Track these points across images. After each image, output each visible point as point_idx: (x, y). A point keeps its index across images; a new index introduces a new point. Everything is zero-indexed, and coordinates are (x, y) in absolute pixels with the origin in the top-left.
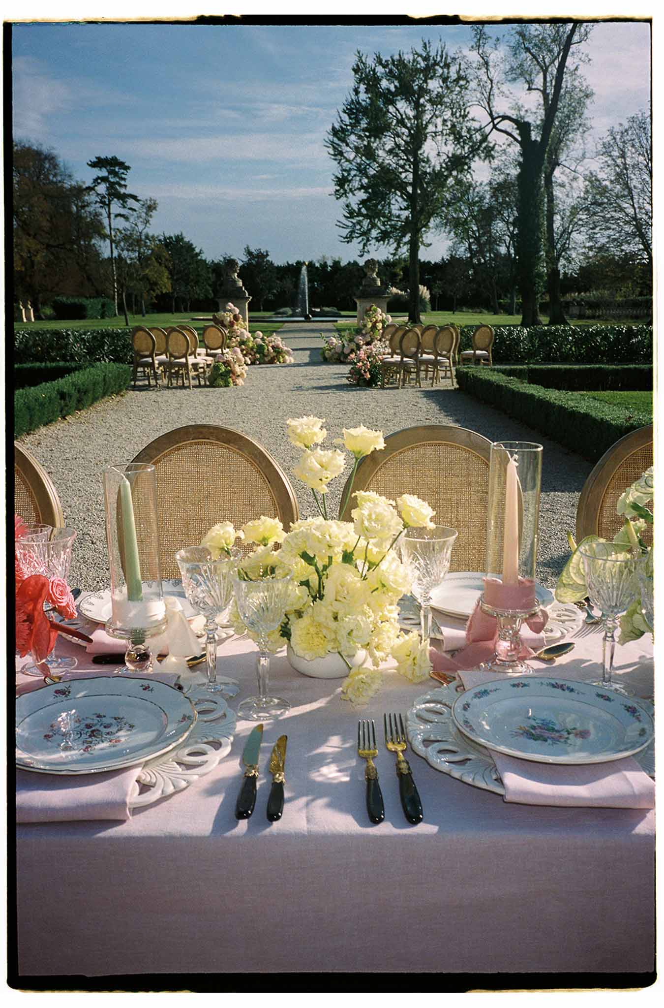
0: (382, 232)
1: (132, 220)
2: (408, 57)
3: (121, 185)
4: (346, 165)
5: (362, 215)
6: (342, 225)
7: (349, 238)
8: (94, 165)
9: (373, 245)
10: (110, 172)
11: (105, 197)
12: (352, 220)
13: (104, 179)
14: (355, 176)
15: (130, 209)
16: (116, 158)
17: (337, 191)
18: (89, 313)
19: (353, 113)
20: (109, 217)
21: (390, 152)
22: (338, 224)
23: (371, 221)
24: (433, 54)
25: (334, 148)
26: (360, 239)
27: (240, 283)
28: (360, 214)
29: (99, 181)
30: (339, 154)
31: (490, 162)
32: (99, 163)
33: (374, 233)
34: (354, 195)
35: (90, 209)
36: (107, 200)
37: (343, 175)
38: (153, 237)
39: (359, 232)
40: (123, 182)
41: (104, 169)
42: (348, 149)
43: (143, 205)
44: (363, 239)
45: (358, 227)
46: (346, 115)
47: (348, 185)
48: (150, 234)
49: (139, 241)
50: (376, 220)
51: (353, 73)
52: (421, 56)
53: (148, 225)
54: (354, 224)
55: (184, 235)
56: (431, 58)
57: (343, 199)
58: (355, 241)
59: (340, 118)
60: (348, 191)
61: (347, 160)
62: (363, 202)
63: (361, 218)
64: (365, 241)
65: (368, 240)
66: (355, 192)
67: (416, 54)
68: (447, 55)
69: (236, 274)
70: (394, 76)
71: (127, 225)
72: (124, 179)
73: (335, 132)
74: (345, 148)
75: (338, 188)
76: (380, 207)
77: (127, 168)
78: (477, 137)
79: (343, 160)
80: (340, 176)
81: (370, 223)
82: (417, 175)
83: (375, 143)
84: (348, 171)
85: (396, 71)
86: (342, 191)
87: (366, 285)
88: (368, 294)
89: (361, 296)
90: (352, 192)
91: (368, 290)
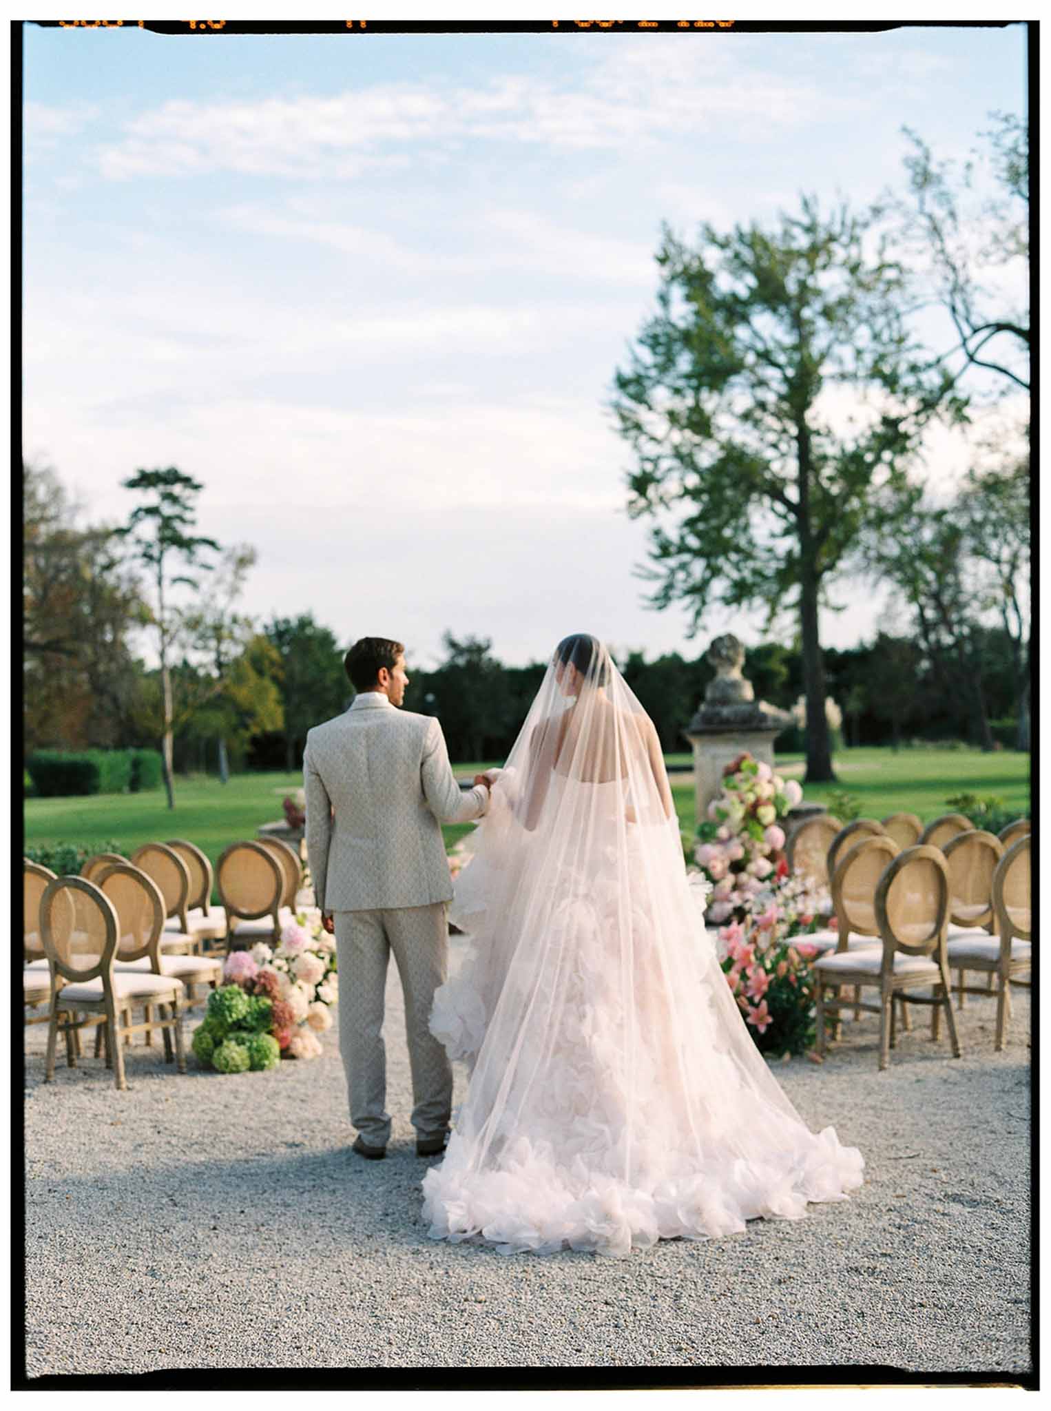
0: (735, 585)
1: (204, 586)
2: (771, 228)
3: (183, 520)
4: (650, 450)
5: (689, 550)
6: (645, 574)
7: (664, 599)
8: (133, 484)
10: (164, 497)
11: (153, 546)
12: (667, 562)
13: (152, 511)
14: (670, 470)
15: (204, 566)
16: (175, 469)
17: (632, 502)
18: (104, 780)
19: (661, 344)
20: (160, 584)
21: (746, 416)
22: (638, 571)
23: (709, 562)
24: (823, 218)
25: (623, 417)
26: (688, 600)
28: (683, 549)
29: (141, 515)
30: (632, 426)
31: (963, 432)
32: (145, 480)
33: (719, 587)
34: (668, 508)
35: (121, 570)
36: (155, 552)
37: (644, 470)
38: (246, 620)
39: (682, 586)
40: (188, 515)
41: (152, 492)
42: (651, 416)
43: (228, 557)
44: (693, 603)
45: (681, 575)
46: (645, 348)
47: (656, 489)
48: (243, 614)
49: (217, 629)
50: (721, 560)
51: (657, 264)
52: (799, 224)
53: (237, 596)
54: (672, 569)
55: (315, 616)
56: (821, 228)
57: (646, 518)
58: (676, 605)
59: (634, 353)
60: (656, 501)
61: (653, 439)
62: (690, 523)
63: (686, 557)
64: (697, 605)
65: (704, 603)
66: (671, 503)
67: (790, 221)
70: (744, 265)
72: (191, 509)
73: (623, 383)
74: (643, 414)
75: (634, 495)
76: (727, 532)
77: (197, 487)
78: (932, 379)
79: (643, 439)
80: (637, 471)
81: (708, 566)
82: (807, 462)
83: (710, 402)
84: (655, 461)
85: (747, 255)
86: (642, 502)
87: (714, 702)
88: (721, 722)
89: (706, 727)
90: (665, 504)
91: (721, 713)
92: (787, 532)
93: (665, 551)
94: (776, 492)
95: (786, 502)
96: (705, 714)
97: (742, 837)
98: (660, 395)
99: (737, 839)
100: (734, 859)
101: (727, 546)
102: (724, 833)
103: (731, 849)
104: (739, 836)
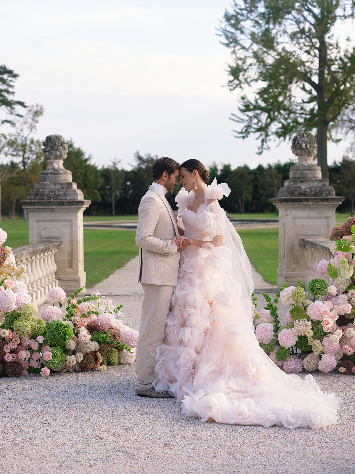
0: (284, 127)
1: (18, 125)
3: (8, 92)
4: (241, 54)
5: (259, 108)
6: (236, 119)
7: (245, 133)
9: (273, 140)
12: (248, 113)
14: (251, 65)
15: (18, 115)
16: (5, 67)
17: (231, 82)
21: (293, 36)
22: (233, 117)
23: (269, 115)
25: (227, 37)
26: (258, 134)
27: (69, 177)
28: (257, 107)
30: (233, 41)
33: (275, 126)
34: (250, 86)
37: (238, 65)
38: (38, 142)
39: (255, 126)
40: (11, 90)
42: (243, 36)
43: (30, 111)
44: (261, 135)
45: (255, 121)
47: (244, 75)
48: (36, 139)
49: (24, 146)
50: (276, 114)
53: (34, 130)
54: (250, 117)
55: (73, 141)
57: (238, 90)
60: (243, 81)
61: (243, 48)
62: (262, 93)
63: (258, 112)
64: (263, 137)
65: (267, 136)
69: (62, 162)
72: (12, 86)
73: (228, 18)
75: (231, 78)
76: (281, 99)
77: (15, 76)
79: (238, 47)
80: (234, 65)
81: (269, 117)
82: (324, 62)
83: (275, 30)
84: (244, 60)
86: (236, 82)
87: (295, 180)
88: (300, 194)
89: (289, 197)
90: (248, 83)
91: (300, 187)
92: (310, 101)
94: (305, 77)
95: (312, 83)
96: (289, 188)
97: (349, 294)
98: (247, 25)
99: (344, 296)
100: (343, 314)
101: (280, 107)
102: (333, 289)
103: (339, 304)
104: (345, 292)
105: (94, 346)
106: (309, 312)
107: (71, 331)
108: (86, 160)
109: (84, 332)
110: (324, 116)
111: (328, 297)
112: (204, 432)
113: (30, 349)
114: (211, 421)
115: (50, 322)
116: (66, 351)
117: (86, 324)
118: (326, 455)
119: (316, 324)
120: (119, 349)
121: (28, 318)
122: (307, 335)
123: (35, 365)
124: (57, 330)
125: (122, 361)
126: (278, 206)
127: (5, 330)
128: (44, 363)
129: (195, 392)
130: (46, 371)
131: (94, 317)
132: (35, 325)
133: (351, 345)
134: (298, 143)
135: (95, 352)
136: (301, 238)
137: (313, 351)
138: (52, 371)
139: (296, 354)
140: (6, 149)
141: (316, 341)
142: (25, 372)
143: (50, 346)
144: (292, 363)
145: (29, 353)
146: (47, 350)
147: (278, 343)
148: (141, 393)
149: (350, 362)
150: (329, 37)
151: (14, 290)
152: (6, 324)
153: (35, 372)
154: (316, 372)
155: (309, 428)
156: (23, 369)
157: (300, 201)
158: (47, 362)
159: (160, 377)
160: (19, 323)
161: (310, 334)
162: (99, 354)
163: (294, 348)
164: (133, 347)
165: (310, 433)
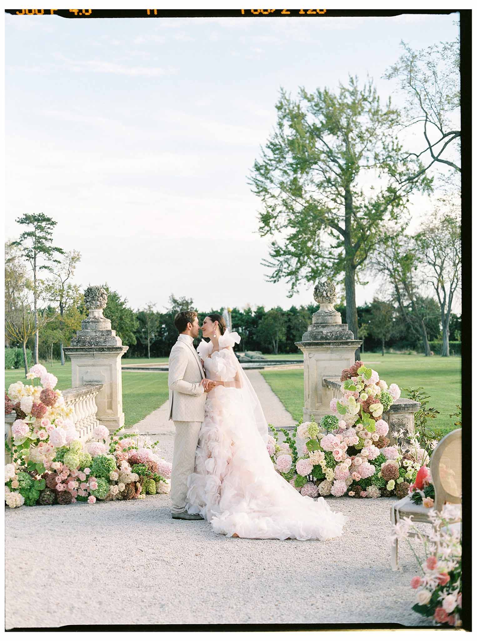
0: (313, 271)
1: (55, 271)
2: (335, 92)
3: (46, 239)
4: (271, 202)
5: (289, 253)
6: (267, 264)
7: (276, 278)
8: (22, 221)
9: (303, 284)
10: (37, 228)
11: (32, 251)
12: (278, 258)
13: (30, 234)
14: (280, 212)
15: (55, 261)
16: (43, 215)
17: (261, 228)
19: (278, 149)
20: (34, 269)
21: (320, 186)
23: (299, 259)
24: (360, 88)
25: (257, 186)
26: (289, 278)
28: (287, 252)
29: (26, 236)
30: (263, 190)
31: (429, 195)
32: (28, 219)
33: (305, 271)
34: (280, 232)
36: (33, 254)
37: (268, 212)
38: (74, 287)
39: (286, 271)
40: (49, 237)
41: (31, 225)
42: (272, 185)
43: (67, 257)
44: (291, 279)
45: (286, 265)
46: (269, 150)
47: (274, 222)
48: (73, 285)
49: (61, 291)
50: (306, 258)
51: (276, 110)
52: (348, 91)
53: (71, 275)
54: (281, 262)
55: (109, 285)
56: (359, 93)
57: (269, 235)
58: (283, 280)
59: (263, 152)
60: (274, 228)
61: (273, 196)
62: (290, 239)
63: (289, 256)
64: (294, 280)
65: (297, 280)
66: (281, 229)
67: (344, 89)
68: (375, 90)
69: (102, 311)
70: (320, 110)
71: (51, 276)
72: (50, 234)
73: (258, 168)
74: (268, 184)
75: (263, 225)
76: (309, 244)
77: (53, 223)
78: (414, 168)
79: (268, 196)
80: (264, 212)
81: (299, 261)
82: (350, 209)
83: (302, 179)
84: (274, 208)
85: (322, 105)
86: (267, 228)
88: (322, 338)
89: (312, 341)
90: (278, 229)
91: (322, 332)
92: (339, 246)
93: (278, 253)
94: (333, 224)
95: (339, 229)
96: (311, 333)
97: (357, 428)
98: (276, 175)
99: (353, 429)
100: (351, 445)
101: (309, 252)
102: (342, 424)
103: (348, 437)
104: (354, 426)
105: (134, 477)
106: (322, 444)
107: (114, 464)
108: (122, 304)
109: (125, 465)
110: (352, 260)
111: (340, 431)
112: (229, 545)
113: (78, 480)
114: (236, 536)
115: (95, 456)
116: (110, 482)
117: (127, 458)
118: (330, 559)
119: (328, 454)
120: (156, 480)
121: (76, 453)
122: (321, 464)
123: (83, 494)
124: (102, 463)
125: (159, 491)
126: (302, 348)
127: (57, 463)
128: (91, 492)
129: (221, 513)
130: (92, 498)
131: (134, 452)
132: (83, 458)
133: (359, 472)
134: (319, 292)
135: (135, 482)
136: (324, 378)
137: (326, 479)
138: (98, 500)
139: (313, 481)
140: (44, 294)
141: (329, 469)
142: (74, 500)
143: (96, 477)
144: (310, 488)
145: (77, 483)
146: (93, 481)
147: (296, 472)
148: (176, 516)
149: (359, 487)
150: (354, 186)
151: (65, 427)
152: (58, 458)
153: (83, 500)
154: (330, 496)
155: (318, 540)
156: (72, 497)
157: (322, 344)
158: (93, 491)
159: (192, 502)
160: (68, 457)
161: (323, 463)
162: (138, 485)
163: (311, 476)
164: (168, 478)
165: (318, 544)
